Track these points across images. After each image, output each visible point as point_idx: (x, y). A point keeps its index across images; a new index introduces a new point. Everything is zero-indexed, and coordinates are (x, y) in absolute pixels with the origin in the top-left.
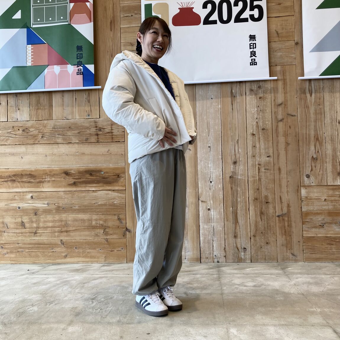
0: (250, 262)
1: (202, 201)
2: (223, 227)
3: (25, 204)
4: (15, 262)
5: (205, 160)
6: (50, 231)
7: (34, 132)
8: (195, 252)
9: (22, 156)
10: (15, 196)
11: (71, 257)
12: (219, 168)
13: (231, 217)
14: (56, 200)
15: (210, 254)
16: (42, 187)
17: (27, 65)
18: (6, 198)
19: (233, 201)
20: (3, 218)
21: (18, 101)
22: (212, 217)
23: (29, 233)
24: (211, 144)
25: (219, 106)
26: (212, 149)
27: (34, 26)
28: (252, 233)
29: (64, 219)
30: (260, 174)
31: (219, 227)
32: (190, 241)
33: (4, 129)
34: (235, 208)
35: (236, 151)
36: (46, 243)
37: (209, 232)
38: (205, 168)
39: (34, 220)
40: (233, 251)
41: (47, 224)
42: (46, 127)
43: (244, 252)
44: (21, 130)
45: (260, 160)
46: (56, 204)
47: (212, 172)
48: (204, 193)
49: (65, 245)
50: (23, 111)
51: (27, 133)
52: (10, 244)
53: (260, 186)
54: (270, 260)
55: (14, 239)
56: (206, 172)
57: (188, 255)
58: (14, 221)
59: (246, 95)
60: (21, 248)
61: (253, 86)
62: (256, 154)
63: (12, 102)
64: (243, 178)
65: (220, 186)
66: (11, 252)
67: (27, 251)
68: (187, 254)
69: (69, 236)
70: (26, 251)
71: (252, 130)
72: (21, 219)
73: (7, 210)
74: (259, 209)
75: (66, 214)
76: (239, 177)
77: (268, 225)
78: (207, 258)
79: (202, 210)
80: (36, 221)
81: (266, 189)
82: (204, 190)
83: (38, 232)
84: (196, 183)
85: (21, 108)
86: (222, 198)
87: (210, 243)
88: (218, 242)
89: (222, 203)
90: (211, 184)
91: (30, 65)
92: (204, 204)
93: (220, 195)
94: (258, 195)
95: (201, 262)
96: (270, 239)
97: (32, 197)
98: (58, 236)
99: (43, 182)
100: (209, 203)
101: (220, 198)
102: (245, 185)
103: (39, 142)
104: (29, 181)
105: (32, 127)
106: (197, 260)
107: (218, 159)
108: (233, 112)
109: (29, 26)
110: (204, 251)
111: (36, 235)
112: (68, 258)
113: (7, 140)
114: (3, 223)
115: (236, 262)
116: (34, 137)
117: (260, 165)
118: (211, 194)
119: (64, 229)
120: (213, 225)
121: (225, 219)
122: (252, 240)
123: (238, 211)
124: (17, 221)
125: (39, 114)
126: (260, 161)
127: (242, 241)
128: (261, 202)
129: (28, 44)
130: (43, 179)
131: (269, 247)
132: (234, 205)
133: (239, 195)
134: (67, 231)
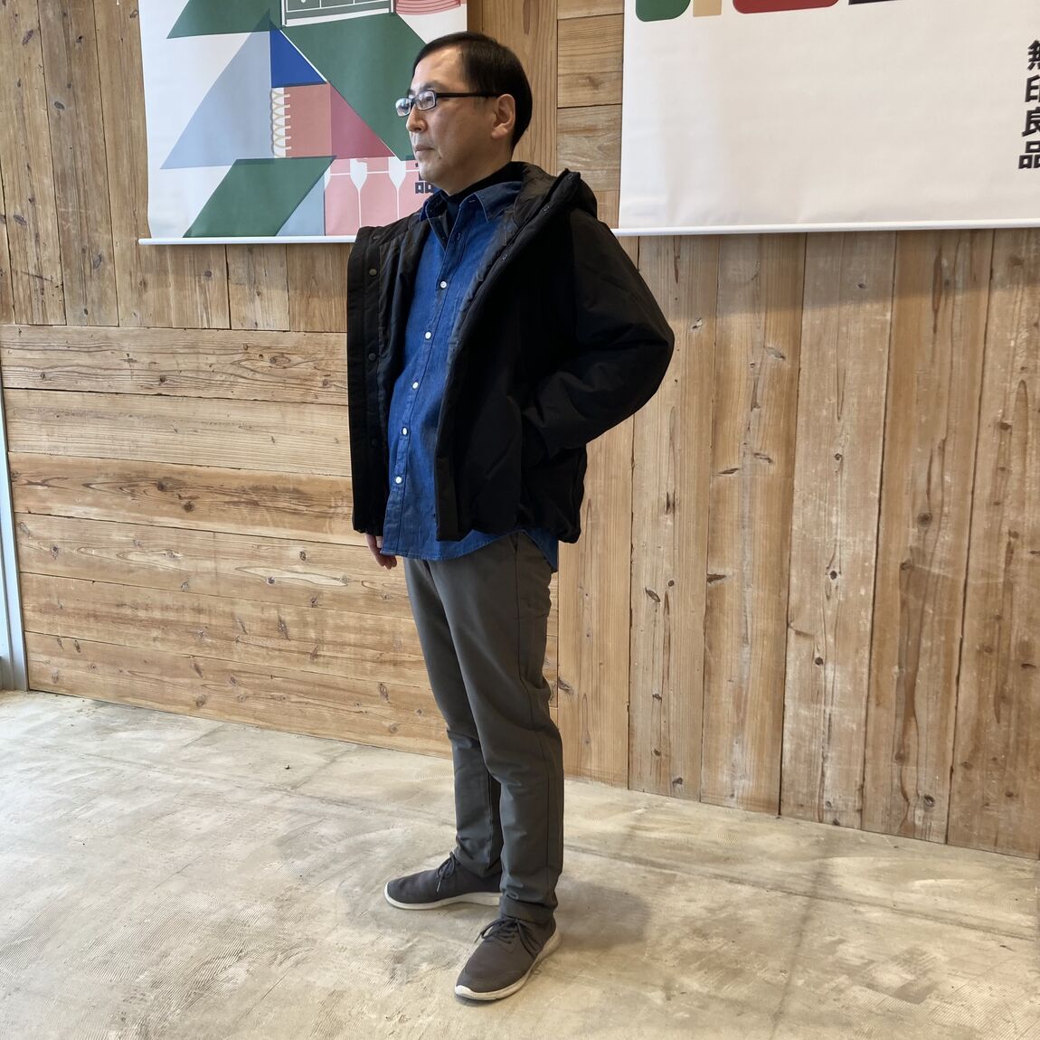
0: (942, 841)
1: (798, 633)
2: (863, 722)
3: (285, 572)
4: (266, 723)
5: (821, 498)
6: (352, 656)
7: (302, 366)
8: (764, 782)
9: (273, 435)
10: (259, 546)
11: (408, 735)
12: (865, 531)
13: (891, 694)
14: (366, 572)
15: (812, 795)
16: (328, 530)
17: (275, 157)
18: (238, 550)
19: (904, 647)
20: (233, 604)
21: (254, 268)
22: (829, 686)
23: (299, 652)
24: (843, 447)
25: (885, 315)
26: (846, 466)
27: (291, 23)
28: (959, 756)
29: (387, 628)
30: (1012, 567)
31: (848, 719)
32: (750, 746)
33: (222, 352)
34: (910, 670)
35: (935, 479)
36: (342, 687)
37: (814, 729)
38: (818, 526)
39: (310, 619)
40: (889, 800)
41: (344, 634)
42: (334, 353)
43: (926, 810)
44: (267, 357)
45: (1020, 519)
46: (366, 584)
47: (838, 544)
48: (808, 606)
49: (392, 698)
50: (270, 300)
51: (285, 368)
52: (251, 675)
53: (1007, 607)
54: (1014, 848)
55: (260, 663)
56: (819, 539)
57: (741, 785)
58: (260, 614)
59: (991, 277)
60: (278, 689)
61: (1024, 247)
62: (1006, 496)
63: (241, 271)
64: (950, 576)
65: (863, 592)
66: (256, 697)
67: (294, 698)
68: (736, 783)
69: (400, 676)
70: (293, 700)
71: (1001, 411)
72: (276, 612)
73: (241, 584)
74: (994, 684)
75: (393, 614)
76: (936, 570)
77: (1020, 738)
78: (802, 806)
79: (796, 658)
80: (316, 624)
81: (1030, 619)
82: (808, 598)
83: (322, 653)
84: (782, 573)
85: (264, 291)
86: (866, 631)
87: (814, 764)
88: (840, 764)
89: (867, 648)
90: (834, 583)
91: (283, 155)
92: (805, 644)
93: (861, 622)
94: (996, 636)
95: (780, 814)
96: (1020, 782)
97: (303, 556)
98: (373, 673)
99: (331, 518)
100: (821, 640)
101: (862, 629)
102: (952, 598)
103: (316, 397)
104: (295, 510)
105: (296, 350)
106: (769, 808)
107: (866, 500)
108: (934, 339)
109: (276, 23)
110: (792, 785)
111: (315, 660)
112: (400, 735)
113: (232, 384)
114: (232, 615)
115: (896, 833)
116: (304, 381)
117: (1016, 535)
118: (829, 613)
119: (388, 656)
120: (828, 712)
121: (873, 699)
122: (958, 776)
123: (918, 681)
124: (266, 615)
125: (314, 313)
126: (1017, 523)
127: (922, 775)
128: (1005, 662)
129: (275, 85)
130: (330, 507)
131: (1014, 807)
132: (910, 658)
133: (926, 628)
134: (395, 663)
